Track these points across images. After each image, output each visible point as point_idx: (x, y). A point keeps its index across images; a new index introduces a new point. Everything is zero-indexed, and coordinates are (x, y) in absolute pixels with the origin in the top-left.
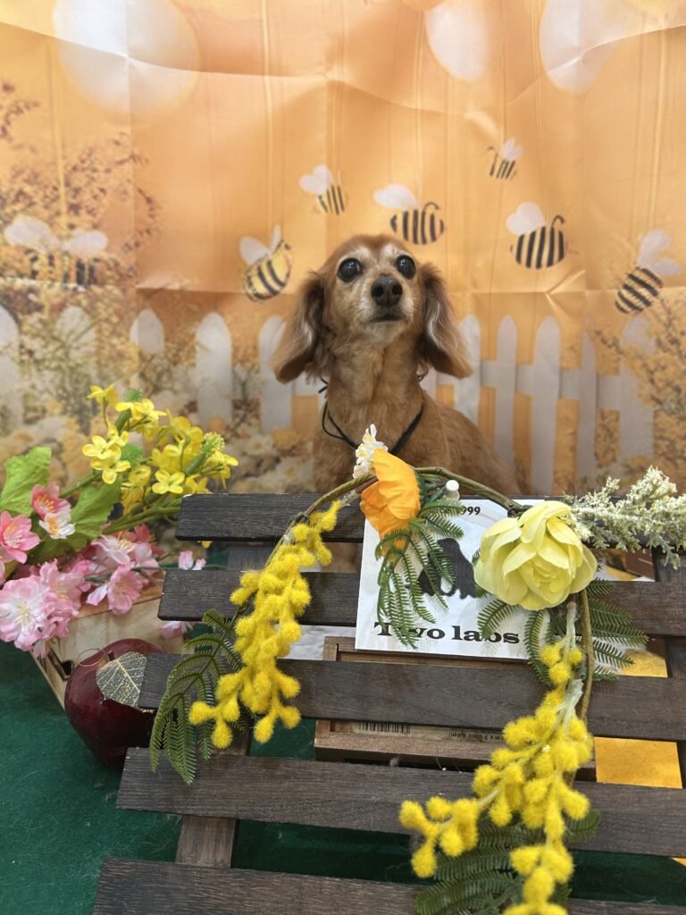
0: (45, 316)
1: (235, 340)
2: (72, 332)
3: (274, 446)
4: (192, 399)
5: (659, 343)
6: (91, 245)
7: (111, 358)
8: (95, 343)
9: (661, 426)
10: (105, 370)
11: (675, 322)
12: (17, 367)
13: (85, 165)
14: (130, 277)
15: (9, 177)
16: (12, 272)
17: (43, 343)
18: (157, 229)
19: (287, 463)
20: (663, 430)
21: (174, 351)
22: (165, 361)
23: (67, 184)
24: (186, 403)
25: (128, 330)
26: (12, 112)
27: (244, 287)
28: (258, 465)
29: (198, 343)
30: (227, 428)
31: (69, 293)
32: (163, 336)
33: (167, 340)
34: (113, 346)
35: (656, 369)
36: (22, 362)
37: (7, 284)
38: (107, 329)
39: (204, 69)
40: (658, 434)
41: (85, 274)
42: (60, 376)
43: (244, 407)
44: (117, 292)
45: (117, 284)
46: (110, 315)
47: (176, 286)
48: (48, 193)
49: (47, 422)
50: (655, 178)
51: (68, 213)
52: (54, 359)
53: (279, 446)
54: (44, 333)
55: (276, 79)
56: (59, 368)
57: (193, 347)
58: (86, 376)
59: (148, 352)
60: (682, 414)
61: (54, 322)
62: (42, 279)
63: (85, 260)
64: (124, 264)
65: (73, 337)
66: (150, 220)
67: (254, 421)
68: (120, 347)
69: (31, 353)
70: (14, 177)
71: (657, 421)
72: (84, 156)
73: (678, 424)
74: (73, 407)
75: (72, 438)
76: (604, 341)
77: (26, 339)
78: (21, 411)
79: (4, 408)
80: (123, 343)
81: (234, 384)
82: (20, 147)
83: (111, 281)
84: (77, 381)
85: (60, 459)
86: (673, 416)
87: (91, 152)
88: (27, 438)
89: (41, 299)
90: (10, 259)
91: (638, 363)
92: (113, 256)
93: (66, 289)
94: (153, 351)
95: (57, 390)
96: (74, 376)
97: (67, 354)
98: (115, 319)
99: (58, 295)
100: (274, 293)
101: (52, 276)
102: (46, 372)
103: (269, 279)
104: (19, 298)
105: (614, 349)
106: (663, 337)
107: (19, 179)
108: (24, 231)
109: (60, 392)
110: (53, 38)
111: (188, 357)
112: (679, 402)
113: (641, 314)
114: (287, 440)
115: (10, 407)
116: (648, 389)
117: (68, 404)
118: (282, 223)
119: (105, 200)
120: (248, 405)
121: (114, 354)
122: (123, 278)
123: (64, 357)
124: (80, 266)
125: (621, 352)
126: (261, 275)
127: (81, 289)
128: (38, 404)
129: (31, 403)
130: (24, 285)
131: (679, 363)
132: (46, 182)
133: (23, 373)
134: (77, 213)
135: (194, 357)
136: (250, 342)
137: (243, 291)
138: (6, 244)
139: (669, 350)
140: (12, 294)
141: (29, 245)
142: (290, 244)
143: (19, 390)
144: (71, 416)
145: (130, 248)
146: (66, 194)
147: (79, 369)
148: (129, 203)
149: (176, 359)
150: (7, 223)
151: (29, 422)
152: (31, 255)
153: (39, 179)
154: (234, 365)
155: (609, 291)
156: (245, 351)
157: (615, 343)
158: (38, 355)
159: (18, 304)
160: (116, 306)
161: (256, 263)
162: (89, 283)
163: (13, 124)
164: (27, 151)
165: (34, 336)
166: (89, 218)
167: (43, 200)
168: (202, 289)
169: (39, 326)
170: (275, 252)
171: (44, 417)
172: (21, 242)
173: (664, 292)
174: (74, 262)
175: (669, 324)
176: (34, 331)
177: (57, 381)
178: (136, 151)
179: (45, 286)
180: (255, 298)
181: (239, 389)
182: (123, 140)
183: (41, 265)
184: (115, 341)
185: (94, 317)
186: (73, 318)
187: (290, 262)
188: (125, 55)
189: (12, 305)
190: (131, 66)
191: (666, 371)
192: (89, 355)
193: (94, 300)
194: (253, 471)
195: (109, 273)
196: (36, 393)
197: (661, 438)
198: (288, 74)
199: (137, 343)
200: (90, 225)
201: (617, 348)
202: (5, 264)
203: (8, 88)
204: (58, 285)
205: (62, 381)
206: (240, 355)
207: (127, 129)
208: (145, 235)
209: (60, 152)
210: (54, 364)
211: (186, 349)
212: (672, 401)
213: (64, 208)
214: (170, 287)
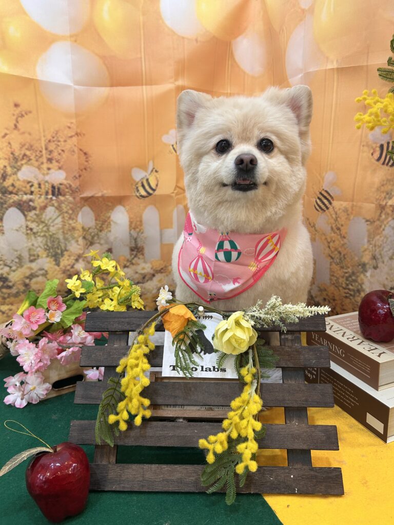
0: (37, 212)
1: (130, 218)
2: (50, 219)
3: (152, 268)
4: (109, 247)
5: (332, 228)
6: (58, 177)
7: (69, 230)
8: (62, 223)
9: (333, 270)
10: (67, 236)
11: (338, 219)
12: (25, 236)
13: (54, 139)
14: (77, 192)
15: (19, 148)
16: (22, 193)
17: (37, 224)
18: (89, 167)
19: (158, 276)
20: (334, 272)
21: (100, 225)
22: (96, 230)
23: (46, 149)
24: (107, 249)
25: (77, 217)
26: (19, 117)
27: (135, 192)
28: (144, 278)
29: (112, 221)
30: (128, 261)
31: (48, 200)
32: (94, 218)
33: (96, 220)
34: (70, 224)
35: (331, 242)
36: (27, 234)
37: (20, 198)
38: (67, 216)
39: (112, 86)
40: (332, 274)
41: (56, 191)
42: (45, 239)
43: (136, 250)
44: (71, 199)
45: (71, 195)
46: (68, 210)
47: (100, 194)
48: (37, 154)
49: (40, 261)
50: (331, 145)
51: (47, 163)
52: (42, 232)
53: (154, 268)
54: (37, 220)
55: (149, 87)
56: (45, 236)
57: (109, 223)
58: (58, 239)
59: (86, 227)
60: (342, 265)
61: (42, 214)
62: (35, 195)
63: (55, 185)
64: (73, 186)
65: (51, 221)
66: (86, 163)
67: (141, 256)
68: (73, 225)
69: (31, 229)
70: (21, 148)
71: (331, 267)
72: (54, 135)
73: (340, 270)
74: (52, 253)
75: (51, 268)
76: (310, 224)
77: (29, 223)
78: (28, 256)
79: (20, 255)
80: (75, 223)
81: (130, 239)
82: (23, 133)
83: (68, 194)
84: (53, 241)
85: (46, 278)
86: (338, 266)
87: (57, 132)
88: (31, 269)
89: (35, 204)
90: (20, 187)
91: (323, 238)
92: (69, 182)
93: (47, 198)
94: (89, 226)
95: (44, 246)
96: (52, 239)
97: (48, 229)
98: (70, 212)
99: (43, 202)
100: (150, 194)
101: (40, 193)
102: (39, 238)
103: (147, 187)
104: (25, 204)
105: (313, 228)
106: (334, 226)
107: (24, 149)
108: (27, 173)
109: (46, 247)
110: (37, 80)
111: (107, 228)
112: (340, 259)
113: (325, 213)
114: (158, 264)
115: (22, 255)
116: (327, 251)
117: (49, 252)
118: (153, 159)
119: (64, 156)
120: (138, 249)
121: (71, 228)
122: (73, 192)
123: (47, 230)
124: (53, 187)
125: (316, 231)
126: (143, 186)
127: (54, 198)
128: (35, 253)
129: (32, 253)
130: (27, 198)
131: (340, 240)
132: (36, 149)
133: (28, 239)
134: (51, 162)
135: (110, 227)
136: (138, 219)
137: (134, 194)
138: (18, 180)
139: (336, 233)
140: (22, 203)
141: (29, 180)
142: (158, 170)
143: (27, 247)
144: (51, 258)
145: (77, 178)
146: (46, 153)
147: (54, 236)
148: (76, 156)
149: (101, 229)
150: (18, 170)
151: (31, 261)
152: (30, 184)
153: (33, 148)
154: (130, 230)
155: (312, 199)
156: (136, 224)
157: (314, 226)
158: (35, 230)
159: (24, 208)
160: (71, 205)
161: (140, 180)
162: (58, 195)
163: (20, 122)
164: (27, 135)
165: (33, 222)
166: (57, 164)
167: (35, 158)
168: (113, 195)
169: (35, 217)
170: (150, 174)
171: (38, 259)
172: (25, 178)
173: (335, 203)
174: (50, 186)
175: (336, 220)
176: (33, 219)
177: (44, 242)
178: (79, 131)
179: (37, 198)
180: (140, 197)
181: (133, 241)
182: (72, 126)
183: (35, 188)
184: (71, 222)
185: (60, 211)
186: (51, 212)
187: (158, 178)
188: (72, 84)
189: (22, 208)
190: (75, 89)
191: (335, 243)
192: (59, 229)
193: (60, 203)
194: (141, 281)
195: (67, 190)
196: (34, 248)
197: (333, 276)
198: (156, 84)
199: (81, 223)
200: (57, 168)
201: (315, 228)
202: (18, 189)
203: (16, 105)
204: (43, 197)
205: (47, 241)
206: (133, 225)
207: (74, 121)
208: (84, 171)
209: (42, 134)
210: (42, 234)
211: (106, 223)
212: (337, 258)
213: (45, 160)
214: (97, 195)
